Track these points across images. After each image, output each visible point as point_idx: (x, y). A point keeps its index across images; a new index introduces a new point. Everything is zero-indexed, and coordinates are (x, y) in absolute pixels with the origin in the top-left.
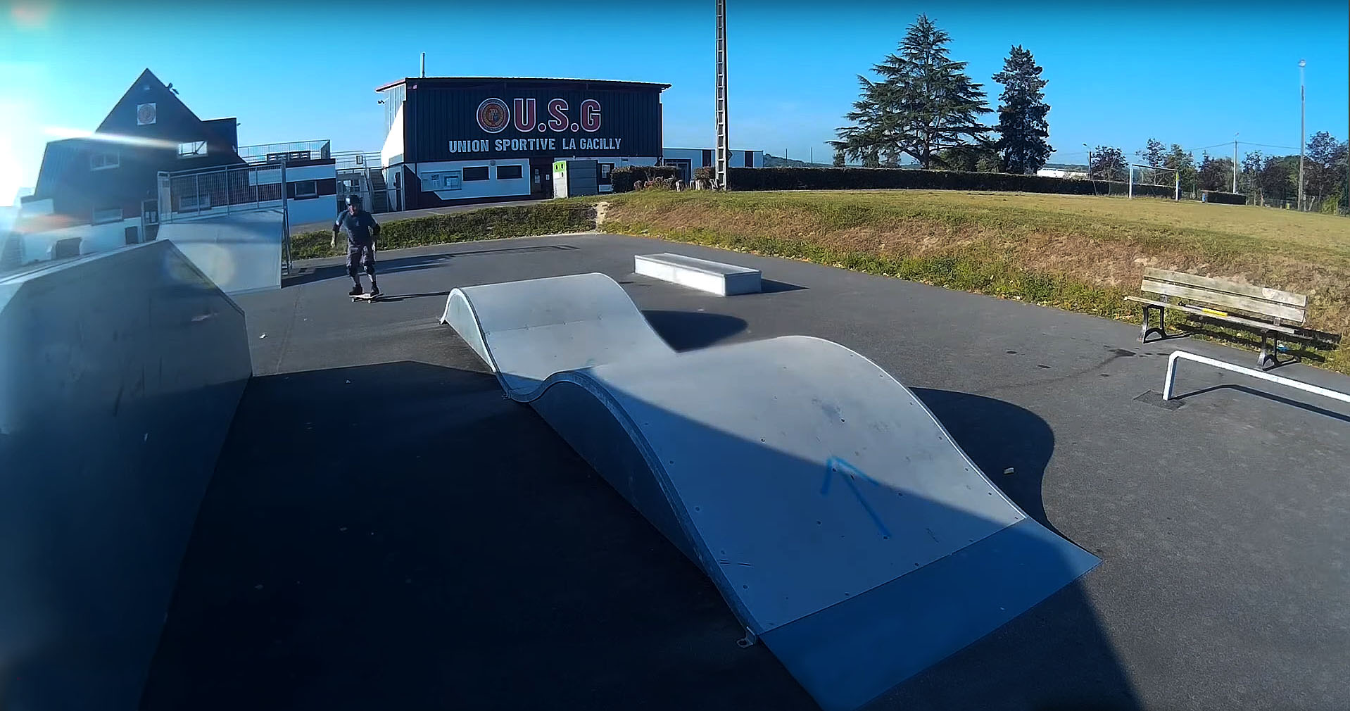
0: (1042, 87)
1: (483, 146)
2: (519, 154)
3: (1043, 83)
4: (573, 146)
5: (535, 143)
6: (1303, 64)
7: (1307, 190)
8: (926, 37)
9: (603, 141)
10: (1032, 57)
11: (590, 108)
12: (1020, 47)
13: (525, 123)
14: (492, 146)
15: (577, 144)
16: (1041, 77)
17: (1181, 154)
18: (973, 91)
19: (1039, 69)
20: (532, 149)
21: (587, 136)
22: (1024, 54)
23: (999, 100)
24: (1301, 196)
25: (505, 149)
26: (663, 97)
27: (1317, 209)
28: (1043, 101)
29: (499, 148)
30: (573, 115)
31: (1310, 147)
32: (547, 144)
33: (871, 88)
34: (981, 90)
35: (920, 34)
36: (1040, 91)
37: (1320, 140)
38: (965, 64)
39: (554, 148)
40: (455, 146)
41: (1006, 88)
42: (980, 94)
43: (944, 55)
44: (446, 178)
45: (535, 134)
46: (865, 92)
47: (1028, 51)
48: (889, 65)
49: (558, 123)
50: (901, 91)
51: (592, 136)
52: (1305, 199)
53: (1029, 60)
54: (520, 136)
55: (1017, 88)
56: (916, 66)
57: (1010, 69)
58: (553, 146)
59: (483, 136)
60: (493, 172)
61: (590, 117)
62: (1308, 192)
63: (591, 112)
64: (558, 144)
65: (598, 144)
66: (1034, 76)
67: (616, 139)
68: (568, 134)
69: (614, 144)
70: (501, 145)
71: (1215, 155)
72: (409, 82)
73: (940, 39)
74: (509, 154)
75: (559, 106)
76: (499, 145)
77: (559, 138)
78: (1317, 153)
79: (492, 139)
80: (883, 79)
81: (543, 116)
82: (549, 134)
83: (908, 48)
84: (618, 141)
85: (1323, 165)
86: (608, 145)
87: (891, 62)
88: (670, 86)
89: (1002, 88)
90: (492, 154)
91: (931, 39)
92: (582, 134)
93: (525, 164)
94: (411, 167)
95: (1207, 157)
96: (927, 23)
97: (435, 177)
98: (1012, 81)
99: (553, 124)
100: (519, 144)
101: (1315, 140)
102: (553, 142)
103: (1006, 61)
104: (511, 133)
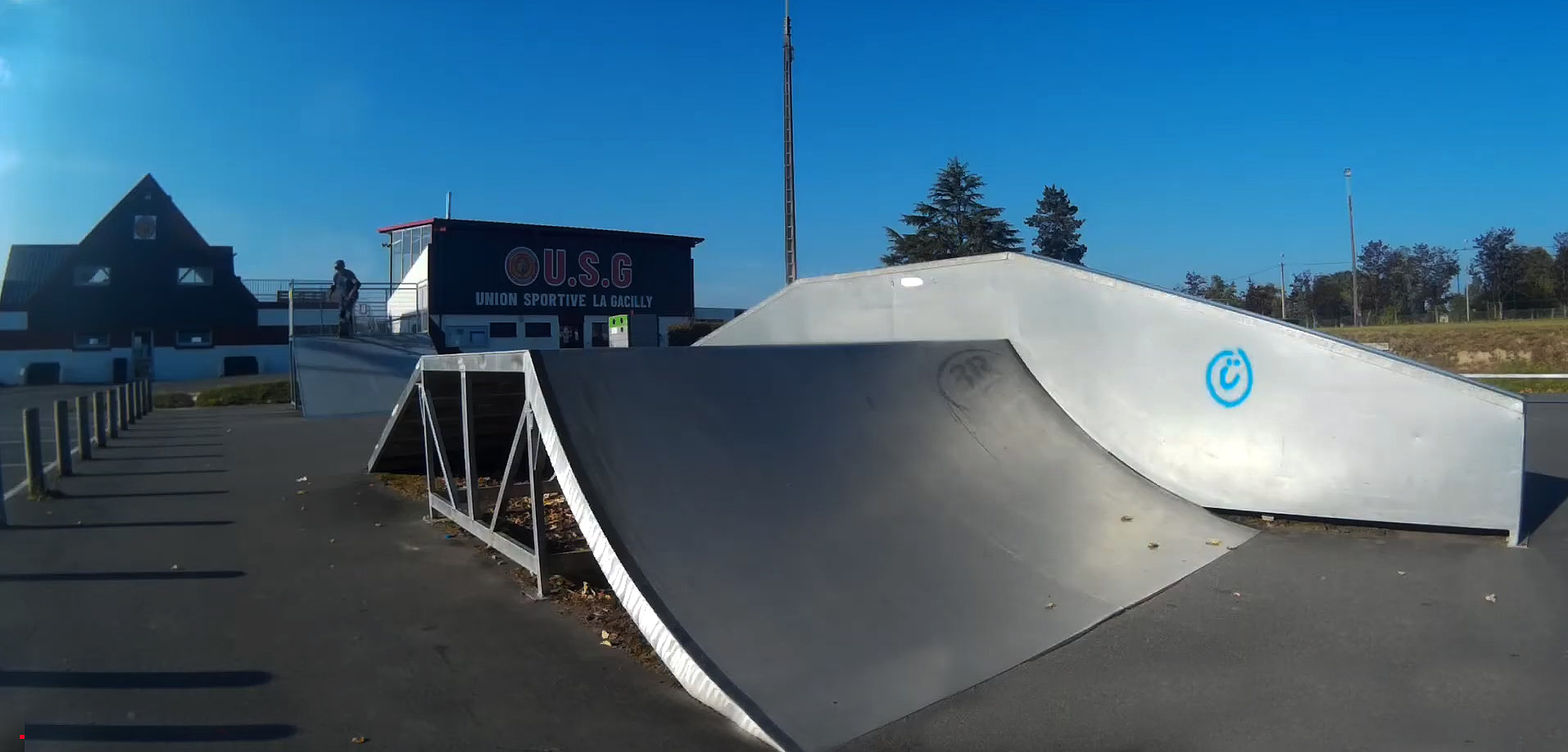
0: (1079, 227)
1: (512, 299)
2: (547, 311)
3: (1079, 224)
4: (603, 303)
5: (564, 299)
6: (1349, 174)
7: (1362, 305)
8: (958, 182)
9: (634, 299)
10: (1066, 196)
11: (621, 262)
12: (1054, 186)
13: (555, 276)
14: (521, 300)
15: (608, 302)
16: (1077, 216)
17: (1223, 286)
18: (1009, 237)
19: (1074, 209)
20: (562, 305)
21: (619, 292)
22: (1058, 193)
23: (1033, 244)
24: (1357, 311)
25: (534, 304)
26: (695, 252)
27: (1375, 321)
28: (1080, 242)
29: (527, 302)
30: (604, 269)
31: (1362, 258)
32: (577, 300)
33: (900, 241)
34: (1016, 236)
35: (951, 180)
36: (1077, 231)
37: (1373, 249)
38: (1000, 209)
39: (585, 305)
40: (484, 298)
41: (1039, 232)
42: (1018, 241)
43: (977, 200)
44: (472, 332)
45: (565, 289)
46: (893, 244)
47: (1062, 191)
48: (920, 214)
49: (589, 276)
50: (933, 241)
51: (624, 293)
52: (1360, 315)
53: (1064, 199)
54: (550, 290)
55: (1051, 231)
56: (949, 213)
57: (1043, 211)
58: (583, 303)
59: (510, 288)
60: (521, 330)
61: (621, 272)
62: (1364, 307)
63: (622, 266)
64: (588, 301)
65: (629, 301)
66: (1068, 216)
67: (648, 297)
68: (599, 290)
69: (646, 302)
70: (531, 299)
71: (1261, 281)
72: (437, 223)
73: (973, 183)
74: (539, 310)
75: (589, 259)
76: (528, 299)
77: (589, 293)
78: (1370, 264)
79: (520, 291)
80: (913, 230)
81: (574, 269)
82: (579, 289)
83: (939, 195)
84: (649, 299)
85: (1377, 276)
86: (639, 303)
87: (920, 210)
88: (703, 239)
89: (1034, 232)
90: (521, 309)
91: (964, 184)
92: (612, 291)
93: (553, 321)
94: (436, 319)
95: (1252, 285)
96: (958, 167)
97: (460, 331)
98: (1047, 224)
99: (584, 279)
100: (550, 300)
101: (1367, 250)
102: (583, 298)
103: (1039, 202)
104: (540, 287)
